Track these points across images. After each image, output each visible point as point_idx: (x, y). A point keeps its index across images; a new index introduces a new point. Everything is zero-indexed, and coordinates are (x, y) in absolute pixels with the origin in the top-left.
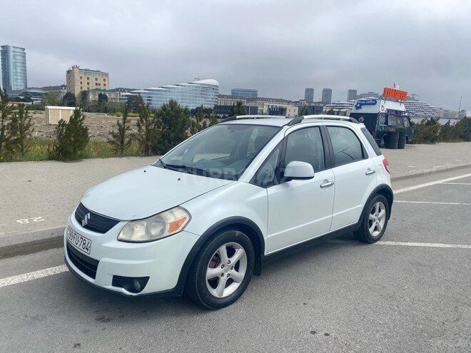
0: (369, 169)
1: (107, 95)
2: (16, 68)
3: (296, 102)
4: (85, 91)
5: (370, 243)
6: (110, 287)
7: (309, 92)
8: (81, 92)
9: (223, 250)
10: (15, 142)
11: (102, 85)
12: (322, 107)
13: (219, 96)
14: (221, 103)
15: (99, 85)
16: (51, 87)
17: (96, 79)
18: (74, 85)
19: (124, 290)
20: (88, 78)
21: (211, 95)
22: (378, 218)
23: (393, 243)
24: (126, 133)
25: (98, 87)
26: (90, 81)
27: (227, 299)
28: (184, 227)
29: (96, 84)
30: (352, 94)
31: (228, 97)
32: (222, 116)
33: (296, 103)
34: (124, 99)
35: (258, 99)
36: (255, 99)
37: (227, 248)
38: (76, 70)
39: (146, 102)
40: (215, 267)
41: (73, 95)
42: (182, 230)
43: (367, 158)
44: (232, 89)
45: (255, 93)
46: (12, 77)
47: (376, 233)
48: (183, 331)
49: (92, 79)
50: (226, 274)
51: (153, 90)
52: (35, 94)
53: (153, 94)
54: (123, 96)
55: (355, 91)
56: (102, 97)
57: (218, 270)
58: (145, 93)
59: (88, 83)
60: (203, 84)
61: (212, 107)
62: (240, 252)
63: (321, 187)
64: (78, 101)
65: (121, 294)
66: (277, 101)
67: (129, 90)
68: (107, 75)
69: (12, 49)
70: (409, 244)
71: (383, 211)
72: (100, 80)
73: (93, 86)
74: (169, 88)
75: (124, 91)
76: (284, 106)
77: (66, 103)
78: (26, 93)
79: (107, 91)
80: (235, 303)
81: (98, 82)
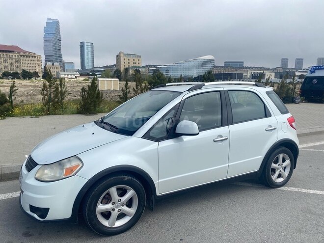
0: (270, 126)
1: (140, 70)
2: (88, 56)
3: (274, 69)
4: (127, 68)
5: (273, 188)
6: (29, 212)
7: (285, 61)
8: (125, 68)
9: (113, 191)
10: (57, 102)
11: (137, 63)
12: (295, 73)
13: (215, 67)
14: (216, 71)
15: (136, 63)
16: (107, 66)
17: (134, 60)
18: (120, 64)
19: (35, 216)
20: (129, 60)
21: (209, 66)
22: (282, 167)
23: (296, 190)
24: (128, 96)
25: (135, 65)
26: (130, 61)
27: (119, 229)
28: (76, 173)
29: (134, 63)
30: (321, 61)
31: (221, 67)
34: (151, 72)
35: (244, 68)
36: (242, 68)
37: (118, 189)
38: (122, 55)
39: (165, 74)
40: (107, 204)
41: (120, 71)
42: (75, 174)
43: (270, 116)
44: (225, 61)
45: (242, 63)
46: (86, 61)
47: (281, 180)
49: (131, 60)
50: (117, 210)
51: (169, 65)
52: (98, 71)
53: (169, 68)
54: (150, 70)
56: (137, 71)
57: (109, 206)
58: (164, 68)
59: (129, 63)
60: (203, 59)
62: (131, 193)
63: (214, 141)
64: (123, 75)
66: (259, 68)
67: (154, 66)
68: (140, 57)
69: (86, 44)
70: (311, 191)
71: (288, 162)
72: (136, 61)
73: (132, 65)
74: (180, 63)
75: (151, 67)
76: (263, 72)
77: (115, 76)
78: (93, 70)
79: (141, 67)
80: (126, 233)
81: (135, 62)
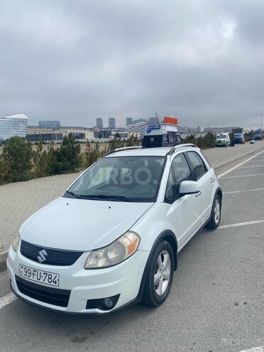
6: (85, 311)
7: (99, 121)
12: (110, 132)
13: (29, 127)
14: (32, 132)
19: (98, 310)
21: (22, 127)
22: (217, 210)
28: (138, 247)
30: (129, 121)
31: (36, 127)
32: (34, 142)
33: (91, 129)
35: (61, 127)
36: (59, 127)
42: (137, 250)
45: (58, 123)
47: (217, 221)
48: (150, 330)
50: (162, 276)
55: (131, 119)
57: (158, 275)
60: (14, 119)
61: (24, 136)
62: (166, 257)
65: (96, 315)
76: (83, 132)
